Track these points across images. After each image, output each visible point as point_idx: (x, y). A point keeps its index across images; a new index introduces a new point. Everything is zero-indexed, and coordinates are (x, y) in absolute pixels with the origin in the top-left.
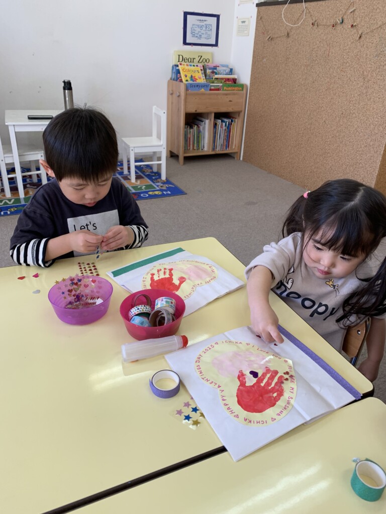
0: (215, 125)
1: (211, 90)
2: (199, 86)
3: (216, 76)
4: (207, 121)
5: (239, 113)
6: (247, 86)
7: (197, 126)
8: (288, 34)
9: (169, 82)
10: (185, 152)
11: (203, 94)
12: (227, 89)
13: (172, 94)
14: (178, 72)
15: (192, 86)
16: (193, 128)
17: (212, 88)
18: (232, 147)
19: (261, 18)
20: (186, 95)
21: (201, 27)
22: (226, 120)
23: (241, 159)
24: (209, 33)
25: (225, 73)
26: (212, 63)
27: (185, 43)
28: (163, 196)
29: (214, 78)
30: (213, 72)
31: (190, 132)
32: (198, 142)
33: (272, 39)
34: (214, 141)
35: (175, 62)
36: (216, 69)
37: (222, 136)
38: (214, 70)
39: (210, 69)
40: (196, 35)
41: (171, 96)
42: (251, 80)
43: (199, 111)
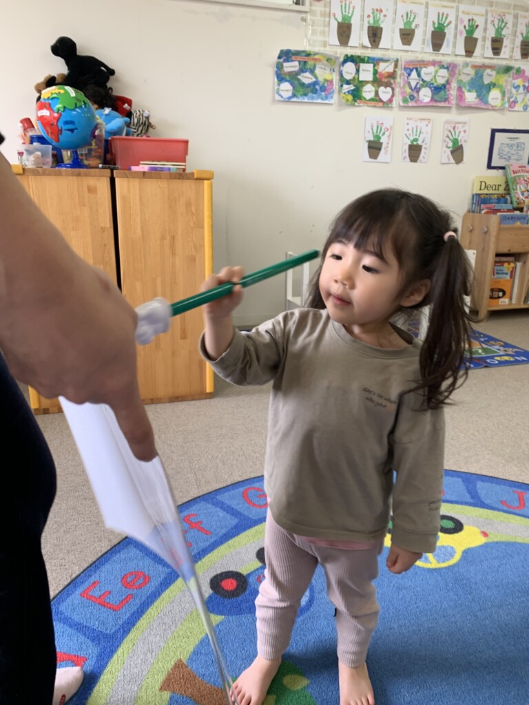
9: (465, 215)
15: (505, 218)
20: (500, 229)
21: (511, 146)
24: (521, 153)
27: (489, 167)
35: (475, 192)
40: (504, 156)
41: (468, 233)
43: (513, 251)
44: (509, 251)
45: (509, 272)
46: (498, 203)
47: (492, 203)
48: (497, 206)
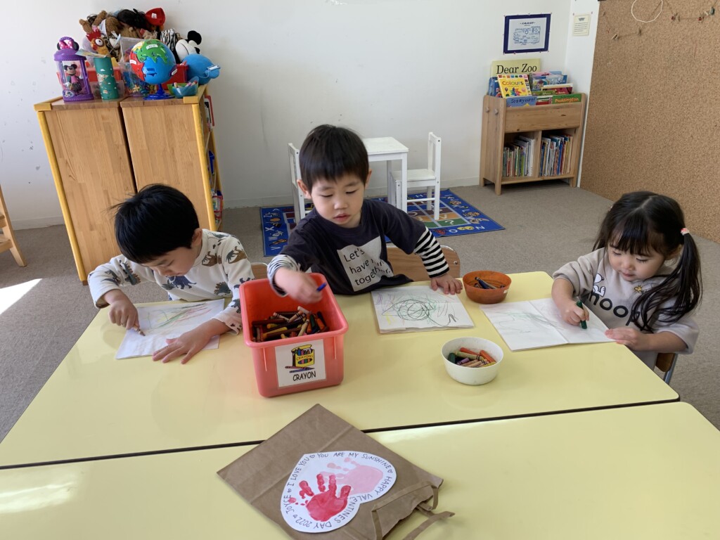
0: (543, 145)
1: (538, 104)
2: (523, 101)
3: (545, 87)
4: (533, 141)
5: (575, 129)
6: (585, 95)
7: (520, 147)
8: (640, 31)
9: (485, 97)
10: (502, 180)
11: (528, 110)
12: (559, 101)
13: (488, 112)
14: (497, 85)
15: (513, 101)
16: (513, 150)
17: (540, 101)
18: (565, 171)
19: (604, 14)
20: (506, 111)
22: (557, 138)
23: (579, 186)
24: (536, 36)
25: (556, 81)
26: (541, 71)
27: (506, 51)
28: (475, 231)
29: (542, 88)
30: (541, 82)
31: (510, 155)
32: (520, 167)
33: (619, 38)
34: (542, 165)
35: (494, 74)
36: (545, 78)
37: (553, 158)
38: (543, 79)
39: (537, 78)
40: (520, 41)
41: (486, 114)
42: (591, 89)
44: (518, 130)
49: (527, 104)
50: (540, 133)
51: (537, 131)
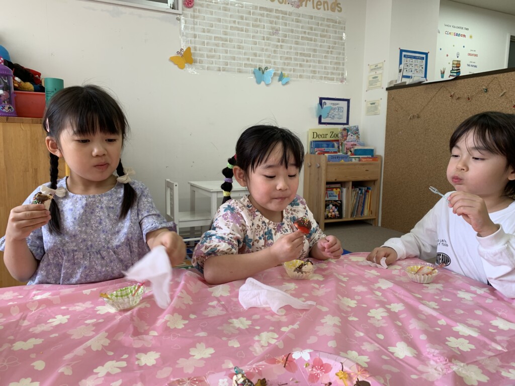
5: (375, 181)
6: (380, 157)
11: (343, 165)
19: (393, 99)
20: (327, 165)
21: (334, 109)
22: (362, 188)
23: (380, 225)
24: (341, 114)
27: (320, 123)
41: (308, 168)
42: (385, 152)
43: (338, 180)
44: (336, 180)
45: (337, 195)
46: (328, 147)
47: (324, 147)
48: (326, 149)
49: (343, 161)
50: (351, 184)
51: (348, 182)
